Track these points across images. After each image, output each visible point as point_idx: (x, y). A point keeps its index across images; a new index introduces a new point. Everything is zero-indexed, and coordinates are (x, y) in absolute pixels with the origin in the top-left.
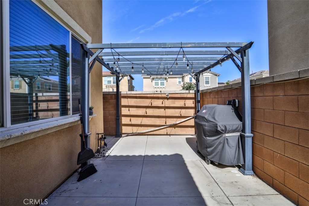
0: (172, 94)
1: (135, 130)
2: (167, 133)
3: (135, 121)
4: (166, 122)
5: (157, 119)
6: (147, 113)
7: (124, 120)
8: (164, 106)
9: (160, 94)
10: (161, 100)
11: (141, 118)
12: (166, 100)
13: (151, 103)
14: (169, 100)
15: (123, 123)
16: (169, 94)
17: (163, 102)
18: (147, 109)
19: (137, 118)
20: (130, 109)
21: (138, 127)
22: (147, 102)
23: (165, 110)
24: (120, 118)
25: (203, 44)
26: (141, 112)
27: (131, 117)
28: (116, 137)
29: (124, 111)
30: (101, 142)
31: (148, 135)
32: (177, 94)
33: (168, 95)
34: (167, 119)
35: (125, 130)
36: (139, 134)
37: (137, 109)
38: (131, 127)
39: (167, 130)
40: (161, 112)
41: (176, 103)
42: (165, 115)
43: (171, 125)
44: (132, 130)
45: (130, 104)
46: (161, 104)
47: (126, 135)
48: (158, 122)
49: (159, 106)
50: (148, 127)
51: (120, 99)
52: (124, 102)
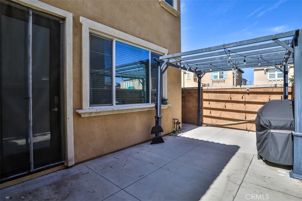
0: (254, 88)
1: (214, 121)
2: (247, 128)
3: (214, 113)
4: (246, 117)
5: (236, 113)
6: (226, 106)
7: (205, 112)
8: (244, 101)
9: (240, 89)
10: (241, 95)
11: (220, 112)
12: (246, 95)
13: (231, 97)
14: (249, 95)
15: (204, 114)
16: (250, 88)
17: (242, 97)
18: (226, 103)
19: (216, 111)
20: (210, 102)
21: (217, 120)
22: (226, 97)
23: (245, 105)
24: (201, 110)
25: (245, 42)
26: (220, 105)
27: (211, 110)
28: (197, 126)
29: (205, 104)
30: (177, 126)
31: (226, 128)
32: (260, 89)
33: (248, 90)
34: (247, 114)
35: (205, 120)
36: (217, 125)
37: (217, 102)
38: (211, 119)
39: (246, 125)
40: (241, 107)
41: (258, 98)
42: (245, 110)
43: (250, 120)
44: (212, 121)
45: (210, 98)
46: (241, 98)
47: (206, 125)
48: (237, 116)
49: (238, 101)
50: (226, 120)
51: (202, 94)
52: (205, 96)
